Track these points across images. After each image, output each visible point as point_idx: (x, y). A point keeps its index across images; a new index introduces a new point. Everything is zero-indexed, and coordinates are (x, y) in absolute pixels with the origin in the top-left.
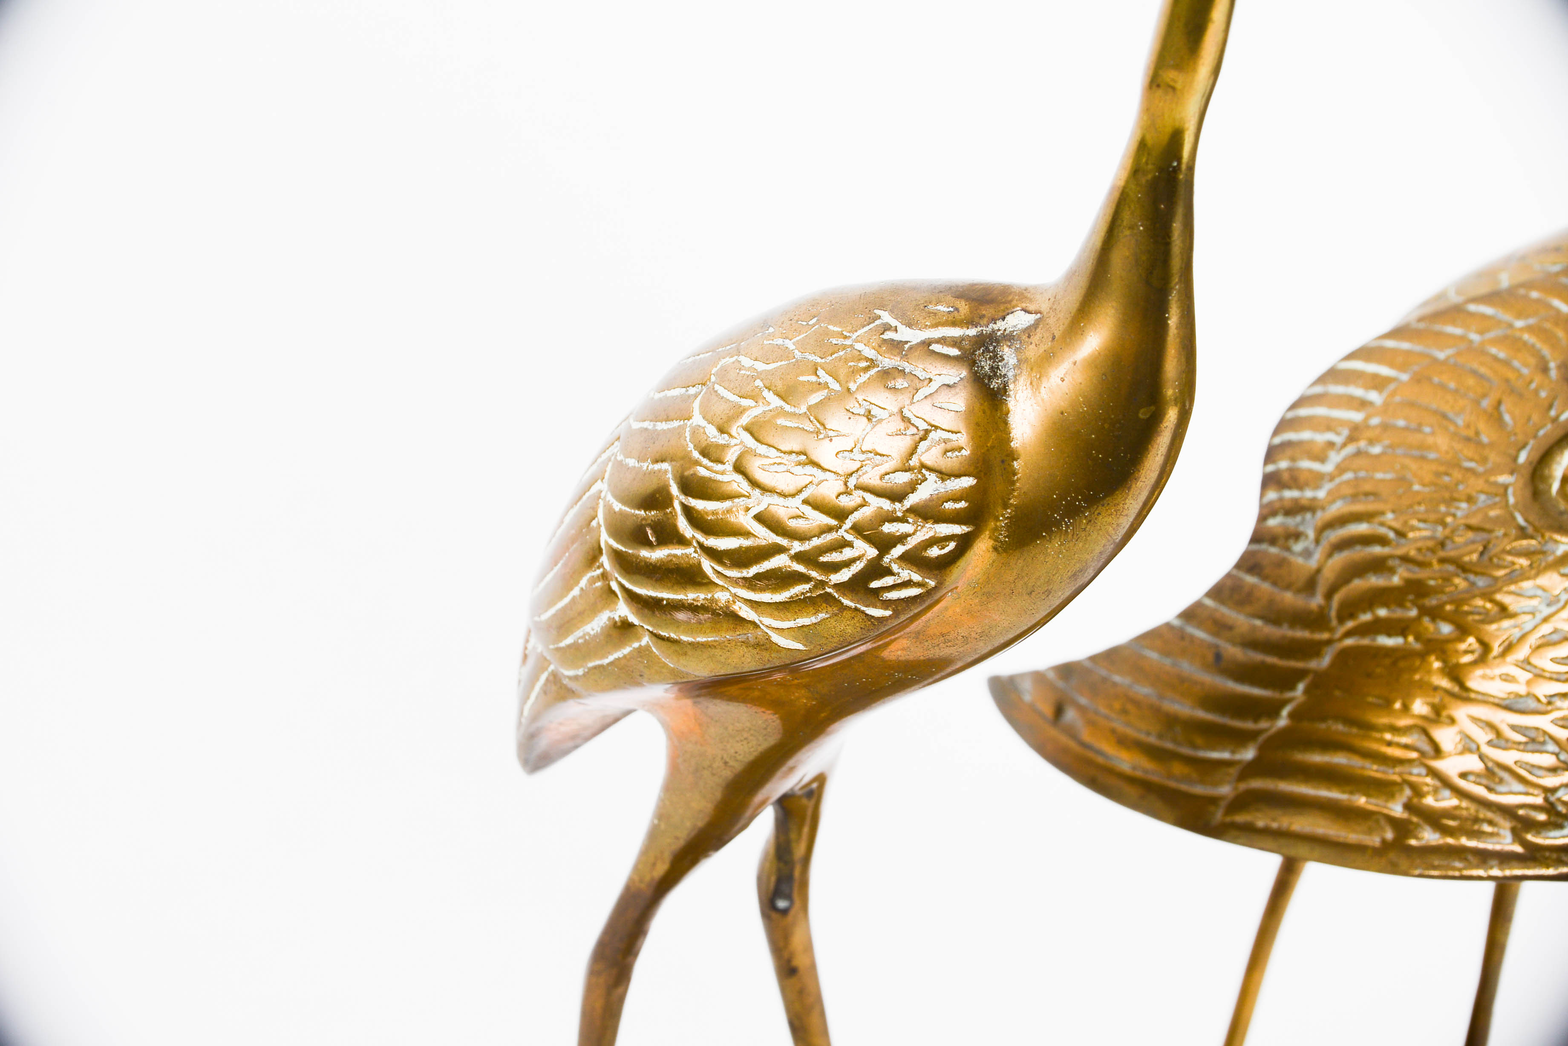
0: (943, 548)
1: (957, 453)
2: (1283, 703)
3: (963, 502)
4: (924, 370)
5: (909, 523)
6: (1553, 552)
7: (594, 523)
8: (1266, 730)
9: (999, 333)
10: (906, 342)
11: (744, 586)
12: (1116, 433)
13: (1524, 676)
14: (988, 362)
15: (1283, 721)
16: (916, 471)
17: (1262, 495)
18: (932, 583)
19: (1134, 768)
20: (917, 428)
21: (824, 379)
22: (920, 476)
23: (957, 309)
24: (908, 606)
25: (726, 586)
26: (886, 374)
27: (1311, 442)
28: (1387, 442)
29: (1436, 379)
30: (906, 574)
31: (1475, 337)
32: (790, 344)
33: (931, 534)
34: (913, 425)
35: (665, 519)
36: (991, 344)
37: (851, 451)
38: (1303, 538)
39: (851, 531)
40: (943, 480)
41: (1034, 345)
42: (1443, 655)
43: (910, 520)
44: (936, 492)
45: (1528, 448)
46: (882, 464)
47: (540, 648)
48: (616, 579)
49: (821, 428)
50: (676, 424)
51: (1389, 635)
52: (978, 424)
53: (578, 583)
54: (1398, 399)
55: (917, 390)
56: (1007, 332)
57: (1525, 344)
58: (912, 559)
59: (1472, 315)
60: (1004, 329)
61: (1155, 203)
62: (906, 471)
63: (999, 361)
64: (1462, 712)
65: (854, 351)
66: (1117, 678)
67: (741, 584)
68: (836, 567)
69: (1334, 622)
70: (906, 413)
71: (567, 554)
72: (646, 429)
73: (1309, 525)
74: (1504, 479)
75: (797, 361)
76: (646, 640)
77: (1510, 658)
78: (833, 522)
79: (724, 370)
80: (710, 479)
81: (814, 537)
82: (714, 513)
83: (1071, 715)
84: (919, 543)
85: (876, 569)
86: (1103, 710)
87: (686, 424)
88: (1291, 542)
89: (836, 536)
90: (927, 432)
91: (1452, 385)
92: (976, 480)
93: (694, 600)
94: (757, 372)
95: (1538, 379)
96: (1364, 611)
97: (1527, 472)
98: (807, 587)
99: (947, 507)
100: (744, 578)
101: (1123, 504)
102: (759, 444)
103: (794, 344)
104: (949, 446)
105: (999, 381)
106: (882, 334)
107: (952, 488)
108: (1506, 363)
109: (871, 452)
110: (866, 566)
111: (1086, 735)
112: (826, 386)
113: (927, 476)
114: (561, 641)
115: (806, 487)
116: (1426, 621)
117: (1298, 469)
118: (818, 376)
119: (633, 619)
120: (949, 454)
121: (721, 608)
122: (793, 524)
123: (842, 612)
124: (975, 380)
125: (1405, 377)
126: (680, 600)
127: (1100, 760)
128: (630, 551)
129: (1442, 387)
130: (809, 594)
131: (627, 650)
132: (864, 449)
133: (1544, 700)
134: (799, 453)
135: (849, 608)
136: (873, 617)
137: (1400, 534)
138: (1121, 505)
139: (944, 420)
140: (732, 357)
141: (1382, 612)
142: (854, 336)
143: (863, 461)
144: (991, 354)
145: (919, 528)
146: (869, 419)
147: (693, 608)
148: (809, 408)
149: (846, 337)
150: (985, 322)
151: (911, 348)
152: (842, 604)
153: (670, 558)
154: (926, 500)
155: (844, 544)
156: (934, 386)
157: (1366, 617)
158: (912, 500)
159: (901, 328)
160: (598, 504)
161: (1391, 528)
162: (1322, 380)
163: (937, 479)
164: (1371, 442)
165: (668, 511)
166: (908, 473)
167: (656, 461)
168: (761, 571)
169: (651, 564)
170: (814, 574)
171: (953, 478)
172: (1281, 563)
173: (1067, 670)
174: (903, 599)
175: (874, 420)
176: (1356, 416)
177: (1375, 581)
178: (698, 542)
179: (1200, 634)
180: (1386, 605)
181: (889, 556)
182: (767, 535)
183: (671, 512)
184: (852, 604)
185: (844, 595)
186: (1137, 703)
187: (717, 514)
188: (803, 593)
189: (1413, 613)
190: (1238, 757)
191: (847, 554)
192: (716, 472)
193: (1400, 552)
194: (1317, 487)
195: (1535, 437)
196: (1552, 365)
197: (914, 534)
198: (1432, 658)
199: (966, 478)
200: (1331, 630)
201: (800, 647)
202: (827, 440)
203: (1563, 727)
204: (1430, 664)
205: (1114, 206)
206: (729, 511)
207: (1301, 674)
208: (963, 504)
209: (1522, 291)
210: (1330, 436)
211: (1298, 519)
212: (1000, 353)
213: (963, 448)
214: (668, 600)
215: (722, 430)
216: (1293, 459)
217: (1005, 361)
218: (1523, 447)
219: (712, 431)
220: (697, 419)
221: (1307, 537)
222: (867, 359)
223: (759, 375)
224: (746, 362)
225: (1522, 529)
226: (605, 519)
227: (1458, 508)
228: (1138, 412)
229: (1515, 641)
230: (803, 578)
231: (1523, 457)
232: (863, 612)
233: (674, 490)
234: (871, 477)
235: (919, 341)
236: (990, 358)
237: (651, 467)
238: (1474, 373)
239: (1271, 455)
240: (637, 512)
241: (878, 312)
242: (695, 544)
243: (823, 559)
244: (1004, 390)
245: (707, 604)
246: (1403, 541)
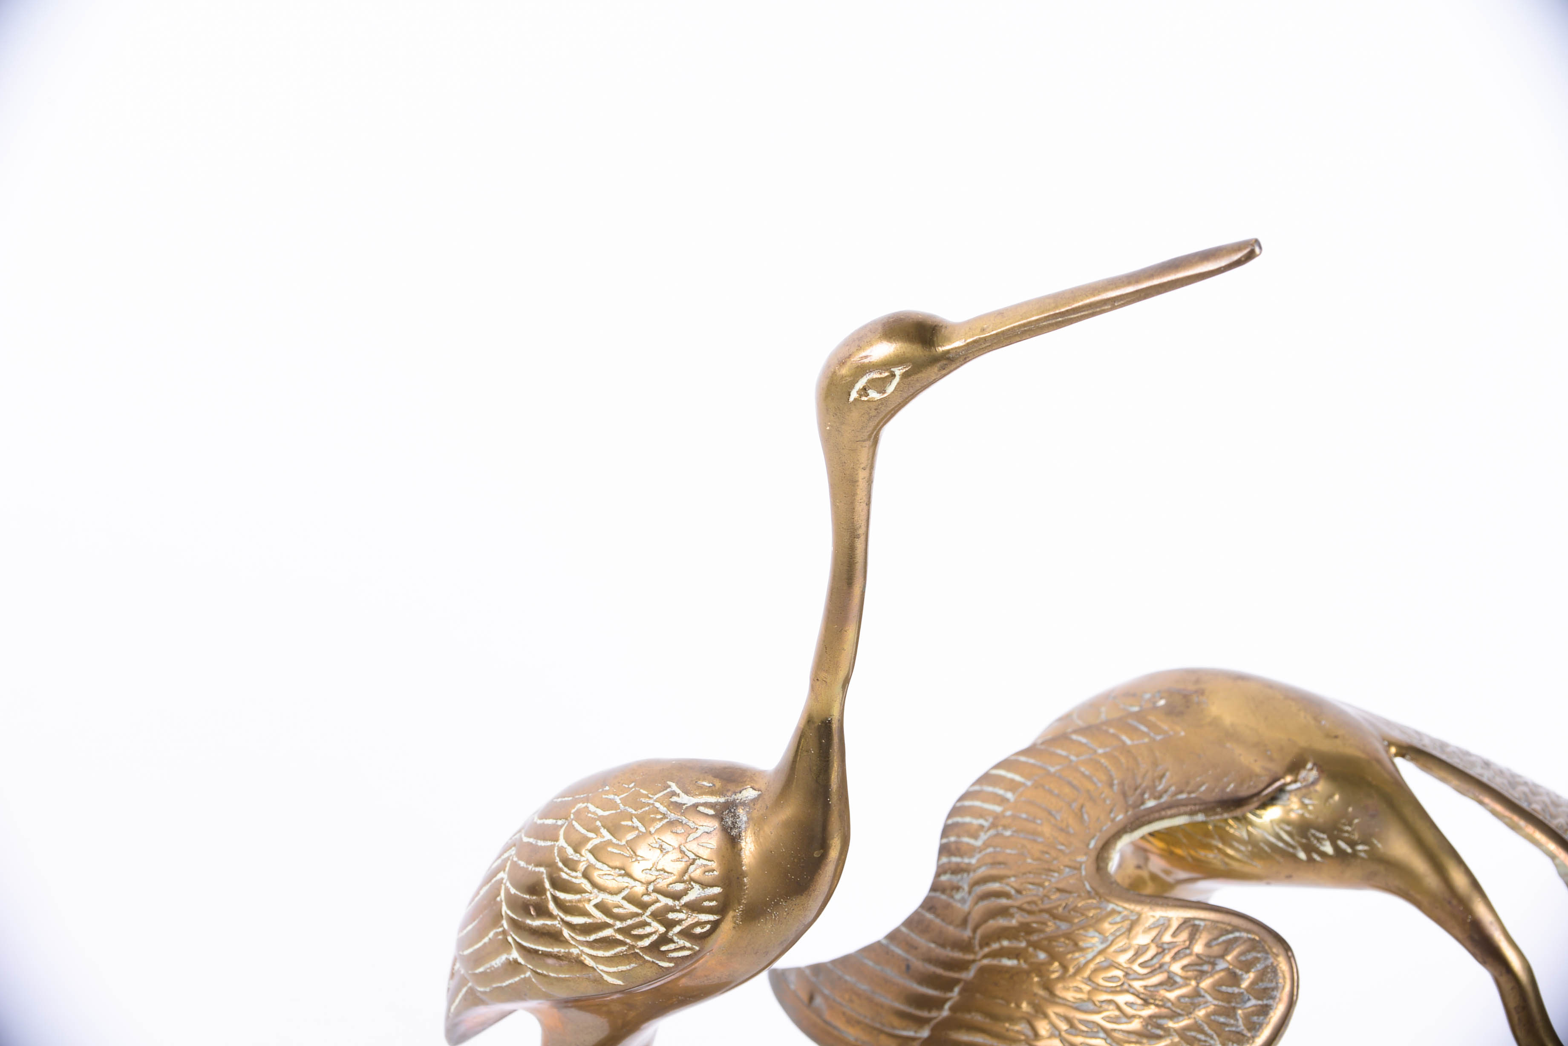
0: (703, 928)
1: (711, 873)
2: (946, 1000)
3: (715, 902)
4: (694, 822)
5: (683, 913)
6: (1105, 909)
7: (498, 899)
8: (935, 1018)
9: (738, 801)
10: (684, 804)
11: (587, 946)
12: (801, 865)
13: (1086, 988)
14: (731, 819)
15: (945, 1013)
16: (687, 883)
17: (939, 859)
18: (697, 948)
19: (857, 1040)
20: (689, 857)
21: (636, 824)
22: (690, 886)
23: (714, 785)
24: (683, 961)
25: (577, 945)
26: (671, 823)
27: (970, 824)
28: (1014, 829)
29: (1047, 787)
30: (682, 942)
31: (1073, 758)
32: (618, 800)
33: (696, 920)
34: (686, 855)
35: (541, 902)
36: (733, 808)
37: (651, 869)
38: (961, 890)
39: (650, 917)
40: (703, 889)
41: (756, 810)
42: (1040, 974)
43: (684, 911)
44: (699, 896)
45: (1096, 838)
46: (668, 878)
47: (462, 972)
48: (511, 935)
49: (633, 854)
50: (549, 843)
51: (1009, 958)
52: (723, 856)
53: (487, 935)
54: (1023, 799)
55: (689, 834)
56: (742, 801)
57: (1102, 765)
58: (686, 934)
59: (1073, 741)
60: (740, 798)
61: (820, 738)
62: (682, 883)
63: (737, 818)
64: (1051, 1011)
65: (654, 808)
66: (848, 978)
67: (585, 945)
68: (641, 937)
69: (977, 948)
70: (684, 849)
71: (481, 916)
72: (531, 844)
73: (965, 881)
74: (1082, 858)
75: (621, 811)
76: (528, 974)
77: (1078, 978)
78: (640, 911)
79: (578, 812)
80: (568, 881)
81: (628, 919)
82: (570, 901)
83: (818, 1001)
84: (689, 925)
85: (664, 939)
86: (838, 999)
87: (555, 845)
88: (954, 892)
89: (641, 920)
90: (694, 860)
91: (1056, 791)
92: (722, 889)
93: (558, 952)
94: (598, 816)
95: (1107, 791)
96: (995, 942)
97: (1094, 854)
98: (624, 948)
99: (705, 905)
100: (587, 942)
101: (807, 904)
102: (597, 862)
103: (620, 799)
104: (707, 868)
105: (737, 831)
106: (671, 798)
107: (708, 894)
108: (1089, 778)
109: (662, 871)
110: (659, 937)
111: (827, 1015)
112: (637, 828)
113: (694, 886)
114: (476, 969)
115: (624, 889)
116: (1031, 950)
117: (961, 843)
118: (633, 822)
119: (521, 960)
120: (707, 873)
121: (574, 958)
122: (615, 910)
123: (645, 964)
124: (722, 830)
125: (1029, 783)
126: (550, 952)
127: (836, 1033)
128: (520, 920)
129: (1050, 792)
130: (625, 953)
131: (517, 979)
132: (658, 868)
133: (1097, 1003)
134: (620, 869)
135: (648, 961)
136: (663, 967)
137: (1019, 892)
138: (806, 905)
139: (705, 853)
140: (583, 803)
141: (1005, 943)
142: (656, 797)
143: (657, 876)
144: (732, 814)
145: (689, 916)
146: (661, 851)
147: (557, 957)
148: (627, 842)
149: (650, 798)
150: (730, 794)
151: (687, 808)
152: (645, 959)
153: (544, 926)
154: (693, 900)
155: (645, 924)
156: (699, 832)
157: (995, 946)
158: (685, 899)
159: (682, 795)
160: (501, 887)
161: (1012, 887)
162: (979, 781)
163: (700, 888)
164: (1005, 827)
165: (543, 897)
166: (683, 884)
167: (536, 866)
168: (598, 938)
169: (532, 928)
170: (628, 941)
171: (709, 888)
172: (948, 906)
173: (817, 969)
174: (680, 957)
175: (664, 851)
176: (998, 809)
177: (1002, 922)
178: (561, 918)
179: (898, 951)
180: (1008, 938)
181: (672, 932)
182: (601, 917)
183: (545, 899)
184: (651, 960)
185: (646, 954)
186: (859, 995)
187: (572, 902)
188: (622, 952)
189: (1023, 944)
190: (919, 1035)
191: (648, 930)
192: (572, 877)
193: (1017, 903)
194: (971, 856)
195: (1100, 831)
196: (1116, 782)
197: (686, 919)
198: (1034, 975)
199: (717, 888)
200: (975, 953)
201: (620, 982)
202: (637, 862)
203: (1108, 1022)
204: (1032, 979)
205: (798, 738)
206: (579, 901)
207: (956, 982)
208: (714, 903)
209: (1104, 728)
210: (981, 821)
211: (959, 877)
212: (738, 814)
213: (714, 870)
214: (542, 951)
215: (576, 851)
216: (958, 836)
217: (740, 819)
218: (1093, 838)
219: (570, 851)
220: (562, 842)
221: (963, 889)
222: (661, 813)
223: (600, 818)
224: (592, 808)
225: (1089, 892)
226: (505, 897)
227: (1052, 876)
228: (813, 853)
229: (1081, 965)
230: (622, 943)
231: (1092, 845)
232: (657, 964)
233: (547, 885)
234: (662, 884)
235: (691, 804)
236: (732, 816)
237: (533, 869)
238: (1070, 784)
239: (945, 832)
240: (525, 896)
241: (670, 783)
242: (559, 919)
243: (635, 932)
244: (739, 836)
245: (566, 955)
246: (1019, 896)
